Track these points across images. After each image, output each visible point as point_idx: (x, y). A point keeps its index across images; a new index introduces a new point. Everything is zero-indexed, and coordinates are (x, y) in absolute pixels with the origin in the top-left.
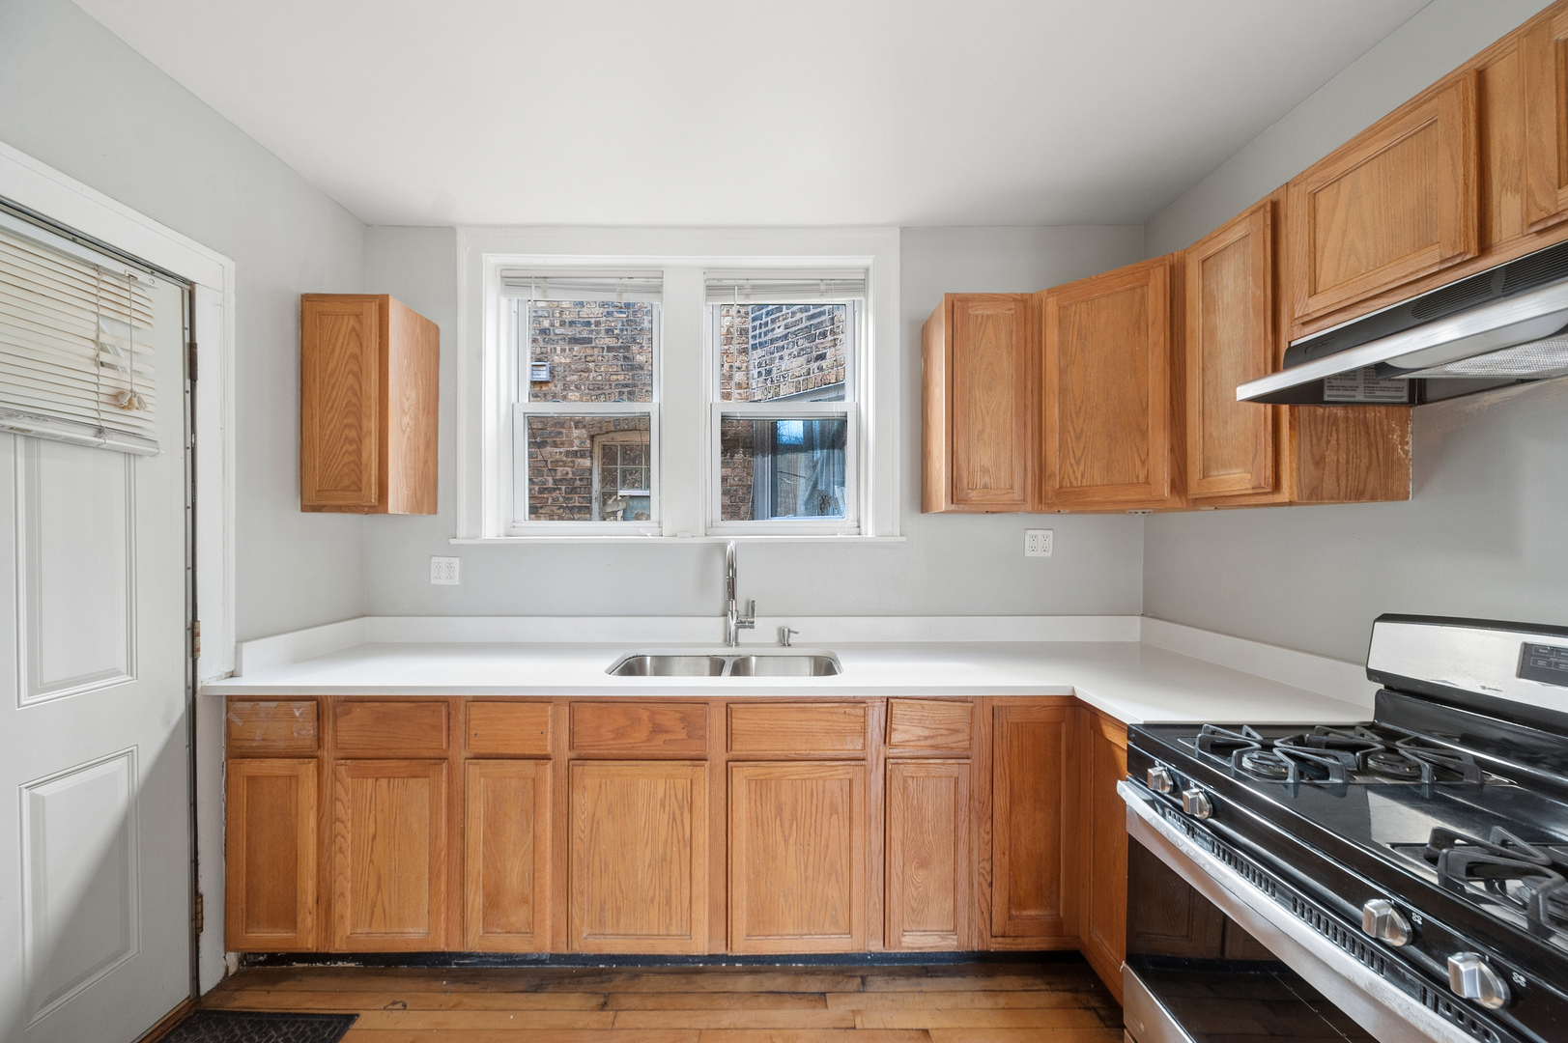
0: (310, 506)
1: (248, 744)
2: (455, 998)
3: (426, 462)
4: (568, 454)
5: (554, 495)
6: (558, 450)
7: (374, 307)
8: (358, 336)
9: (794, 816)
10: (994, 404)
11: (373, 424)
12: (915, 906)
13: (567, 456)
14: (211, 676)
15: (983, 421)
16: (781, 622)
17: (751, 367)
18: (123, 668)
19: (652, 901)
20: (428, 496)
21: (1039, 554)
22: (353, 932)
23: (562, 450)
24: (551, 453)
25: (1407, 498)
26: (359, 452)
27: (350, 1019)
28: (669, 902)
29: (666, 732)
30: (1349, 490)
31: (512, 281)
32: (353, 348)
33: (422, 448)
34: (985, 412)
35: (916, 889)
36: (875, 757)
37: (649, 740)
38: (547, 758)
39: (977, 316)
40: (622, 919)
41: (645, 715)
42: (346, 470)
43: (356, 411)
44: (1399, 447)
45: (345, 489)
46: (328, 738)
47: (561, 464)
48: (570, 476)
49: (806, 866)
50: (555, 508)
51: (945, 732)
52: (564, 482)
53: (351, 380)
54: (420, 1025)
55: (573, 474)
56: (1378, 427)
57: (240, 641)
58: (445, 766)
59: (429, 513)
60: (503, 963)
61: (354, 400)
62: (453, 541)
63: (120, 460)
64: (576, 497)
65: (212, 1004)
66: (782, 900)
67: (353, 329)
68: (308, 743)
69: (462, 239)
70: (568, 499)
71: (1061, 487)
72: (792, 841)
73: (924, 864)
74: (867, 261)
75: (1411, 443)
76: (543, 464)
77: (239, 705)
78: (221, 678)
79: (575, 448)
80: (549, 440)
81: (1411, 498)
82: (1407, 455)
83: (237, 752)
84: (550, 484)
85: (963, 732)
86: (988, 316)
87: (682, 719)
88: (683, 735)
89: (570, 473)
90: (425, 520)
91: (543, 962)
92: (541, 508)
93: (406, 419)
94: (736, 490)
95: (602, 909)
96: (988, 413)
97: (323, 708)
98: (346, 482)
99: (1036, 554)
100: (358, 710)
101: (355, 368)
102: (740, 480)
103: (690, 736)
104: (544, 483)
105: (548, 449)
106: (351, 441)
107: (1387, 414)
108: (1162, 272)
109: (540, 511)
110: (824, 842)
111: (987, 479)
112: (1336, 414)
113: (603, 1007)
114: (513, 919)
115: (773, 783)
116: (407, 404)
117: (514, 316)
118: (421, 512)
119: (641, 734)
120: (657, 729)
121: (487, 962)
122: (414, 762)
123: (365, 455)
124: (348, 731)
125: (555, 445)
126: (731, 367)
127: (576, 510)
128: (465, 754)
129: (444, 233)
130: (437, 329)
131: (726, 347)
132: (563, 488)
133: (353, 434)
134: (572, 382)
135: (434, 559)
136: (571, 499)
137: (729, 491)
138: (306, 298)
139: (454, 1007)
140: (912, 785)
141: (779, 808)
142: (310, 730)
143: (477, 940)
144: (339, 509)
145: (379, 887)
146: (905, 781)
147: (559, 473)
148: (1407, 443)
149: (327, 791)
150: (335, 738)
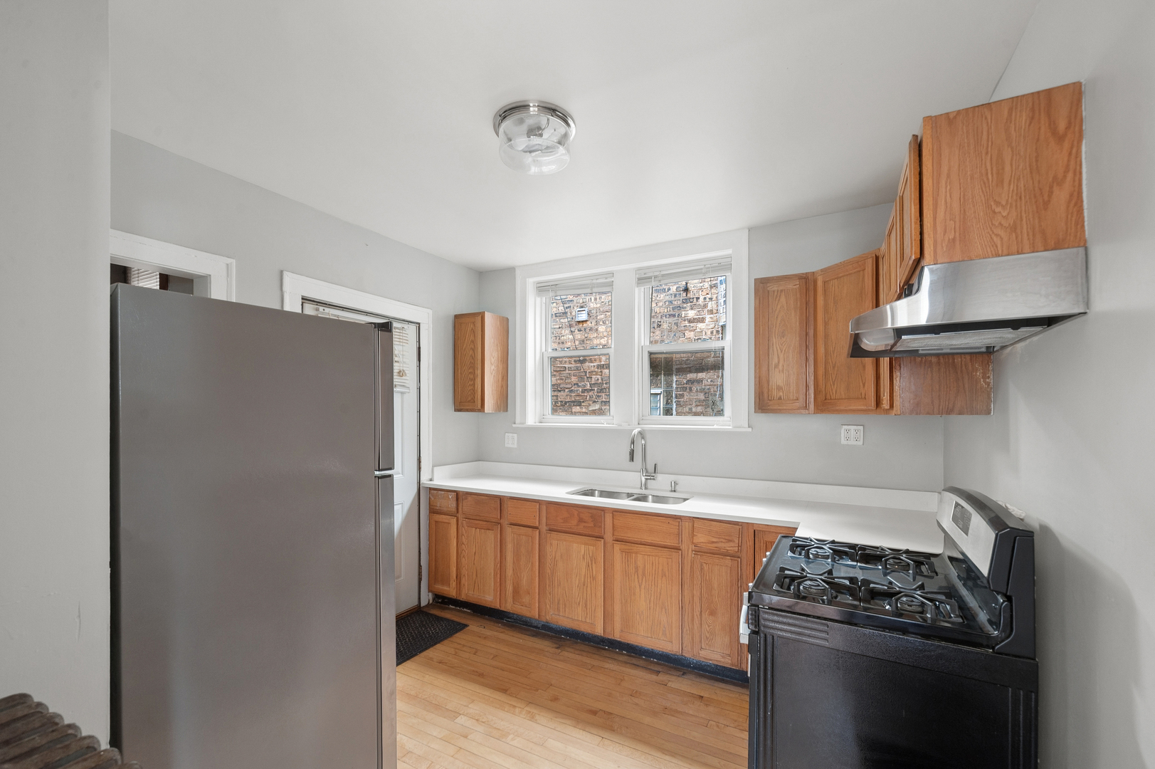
0: (457, 410)
1: (435, 508)
2: (503, 630)
3: (502, 386)
4: (598, 367)
5: (590, 393)
6: (592, 364)
7: (479, 318)
8: (473, 331)
9: (644, 574)
10: (785, 346)
11: (479, 372)
12: (708, 636)
13: (598, 368)
14: (424, 480)
15: (778, 357)
16: (673, 478)
17: (719, 298)
18: (400, 472)
19: (579, 604)
20: (504, 402)
21: (853, 442)
22: (468, 594)
23: (595, 364)
24: (588, 366)
25: (989, 413)
26: (474, 385)
27: (466, 626)
28: (586, 605)
29: (585, 522)
30: (941, 408)
31: (542, 289)
32: (472, 338)
33: (500, 380)
34: (779, 351)
35: (709, 626)
36: (686, 550)
37: (577, 525)
38: (537, 528)
39: (774, 291)
40: (567, 610)
41: (576, 513)
42: (469, 393)
43: (473, 366)
44: (982, 380)
45: (469, 402)
46: (460, 509)
47: (594, 373)
48: (600, 381)
49: (650, 602)
50: (591, 402)
51: (724, 541)
52: (596, 385)
53: (471, 352)
54: (488, 634)
55: (602, 379)
56: (964, 368)
57: (433, 466)
58: (499, 526)
59: (504, 411)
60: (523, 625)
61: (472, 361)
62: (514, 425)
63: (400, 394)
64: (603, 394)
65: (425, 610)
66: (638, 616)
67: (472, 329)
68: (454, 510)
69: (518, 272)
70: (598, 396)
71: (826, 399)
72: (643, 587)
73: (712, 613)
74: (729, 252)
75: (992, 377)
76: (583, 374)
77: (432, 491)
78: (427, 481)
79: (603, 363)
80: (587, 358)
81: (992, 414)
82: (989, 385)
83: (433, 511)
84: (588, 387)
85: (734, 542)
86: (782, 291)
87: (592, 517)
88: (592, 525)
89: (600, 379)
90: (503, 414)
91: (539, 628)
92: (583, 402)
93: (493, 367)
94: (709, 389)
95: (558, 603)
96: (781, 352)
97: (459, 495)
98: (470, 399)
99: (849, 443)
100: (470, 498)
101: (473, 347)
102: (711, 381)
103: (595, 526)
104: (585, 386)
105: (587, 364)
106: (471, 380)
107: (971, 359)
108: (871, 262)
109: (583, 404)
110: (659, 591)
111: (781, 394)
112: (931, 361)
113: (557, 648)
114: (524, 600)
115: (634, 555)
116: (493, 360)
117: (544, 305)
118: (500, 411)
119: (574, 522)
120: (581, 521)
121: (517, 623)
122: (488, 523)
123: (476, 386)
124: (466, 506)
125: (591, 362)
126: (705, 298)
127: (603, 403)
128: (506, 522)
129: (509, 272)
130: (508, 319)
131: (701, 285)
132: (596, 389)
133: (472, 377)
134: (601, 319)
135: (507, 434)
136: (600, 396)
137: (704, 389)
138: (457, 317)
139: (502, 632)
140: (706, 567)
141: (637, 568)
142: (454, 505)
143: (509, 606)
144: (467, 410)
145: (477, 575)
146: (701, 565)
147: (593, 380)
148: (989, 377)
149: (460, 532)
150: (462, 509)
